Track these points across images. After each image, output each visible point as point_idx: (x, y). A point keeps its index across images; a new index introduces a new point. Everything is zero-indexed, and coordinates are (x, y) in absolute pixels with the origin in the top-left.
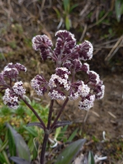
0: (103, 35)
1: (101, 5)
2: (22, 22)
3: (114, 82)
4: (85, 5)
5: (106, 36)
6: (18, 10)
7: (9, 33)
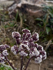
0: (42, 41)
1: (40, 29)
2: (9, 38)
3: (50, 59)
4: (34, 30)
5: (44, 41)
6: (8, 33)
7: (4, 41)
